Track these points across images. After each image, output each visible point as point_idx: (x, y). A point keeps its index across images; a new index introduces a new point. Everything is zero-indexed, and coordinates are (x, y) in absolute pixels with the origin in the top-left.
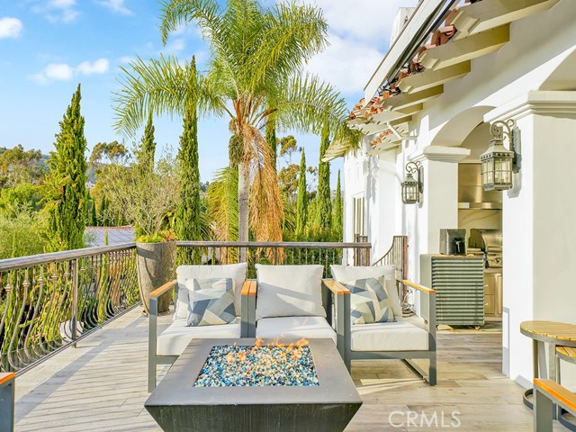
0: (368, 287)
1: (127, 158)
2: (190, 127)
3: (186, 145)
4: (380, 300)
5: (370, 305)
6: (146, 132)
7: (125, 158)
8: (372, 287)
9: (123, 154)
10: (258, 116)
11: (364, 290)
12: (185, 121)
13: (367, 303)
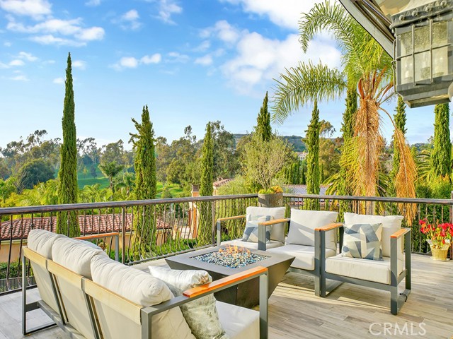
0: (361, 230)
1: (332, 132)
2: (351, 105)
3: (348, 120)
4: (368, 241)
5: (358, 244)
6: (313, 115)
7: (330, 132)
8: (364, 231)
9: (329, 129)
10: (382, 89)
11: (356, 233)
12: (346, 100)
13: (356, 242)
